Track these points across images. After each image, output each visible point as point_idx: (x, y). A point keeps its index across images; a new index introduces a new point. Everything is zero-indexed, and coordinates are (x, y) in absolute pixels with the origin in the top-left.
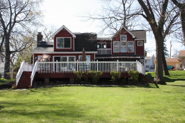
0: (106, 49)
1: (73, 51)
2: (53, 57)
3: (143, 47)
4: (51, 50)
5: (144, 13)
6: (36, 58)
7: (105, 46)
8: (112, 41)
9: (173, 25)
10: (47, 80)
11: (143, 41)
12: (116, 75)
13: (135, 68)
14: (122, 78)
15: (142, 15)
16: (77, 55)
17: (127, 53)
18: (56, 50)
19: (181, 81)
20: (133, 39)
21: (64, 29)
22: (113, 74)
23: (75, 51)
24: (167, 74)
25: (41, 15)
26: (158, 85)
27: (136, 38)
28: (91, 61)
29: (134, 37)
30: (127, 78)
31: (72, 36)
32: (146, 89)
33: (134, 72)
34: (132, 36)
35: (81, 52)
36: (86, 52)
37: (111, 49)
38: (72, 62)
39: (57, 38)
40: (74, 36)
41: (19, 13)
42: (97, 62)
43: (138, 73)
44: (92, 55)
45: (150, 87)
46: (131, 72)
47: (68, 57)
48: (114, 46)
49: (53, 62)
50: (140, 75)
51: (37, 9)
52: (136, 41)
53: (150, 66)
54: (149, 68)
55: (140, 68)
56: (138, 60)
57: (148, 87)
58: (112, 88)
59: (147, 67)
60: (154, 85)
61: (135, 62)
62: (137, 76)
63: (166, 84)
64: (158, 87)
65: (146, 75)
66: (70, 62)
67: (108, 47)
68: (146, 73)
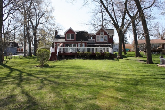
0: (92, 40)
1: (75, 41)
2: (65, 44)
3: (112, 39)
4: (63, 40)
5: (113, 23)
6: (56, 45)
7: (91, 38)
8: (96, 35)
9: (130, 26)
10: (63, 56)
11: (112, 35)
12: (98, 54)
13: (108, 51)
14: (101, 56)
15: (112, 23)
16: (77, 43)
17: (104, 42)
18: (66, 40)
19: (132, 58)
20: (107, 34)
21: (70, 29)
22: (97, 53)
23: (76, 41)
24: (126, 53)
25: (53, 18)
26: (119, 59)
27: (109, 34)
28: (85, 47)
29: (107, 33)
30: (104, 56)
31: (75, 33)
32: (113, 61)
33: (107, 53)
34: (106, 33)
35: (80, 42)
36: (83, 42)
37: (95, 40)
38: (75, 47)
39: (67, 34)
40: (76, 33)
41: (41, 17)
42: (89, 47)
43: (109, 53)
44: (85, 43)
45: (115, 60)
46: (106, 52)
47: (73, 44)
48: (97, 38)
49: (65, 47)
50: (110, 54)
51: (51, 15)
52: (109, 36)
53: (117, 49)
54: (117, 50)
55: (110, 50)
56: (110, 46)
57: (114, 60)
58: (96, 60)
59: (115, 49)
60: (117, 59)
61: (108, 48)
62: (109, 55)
63: (123, 59)
64: (118, 60)
65: (114, 54)
66: (74, 47)
67: (94, 38)
68: (114, 53)
